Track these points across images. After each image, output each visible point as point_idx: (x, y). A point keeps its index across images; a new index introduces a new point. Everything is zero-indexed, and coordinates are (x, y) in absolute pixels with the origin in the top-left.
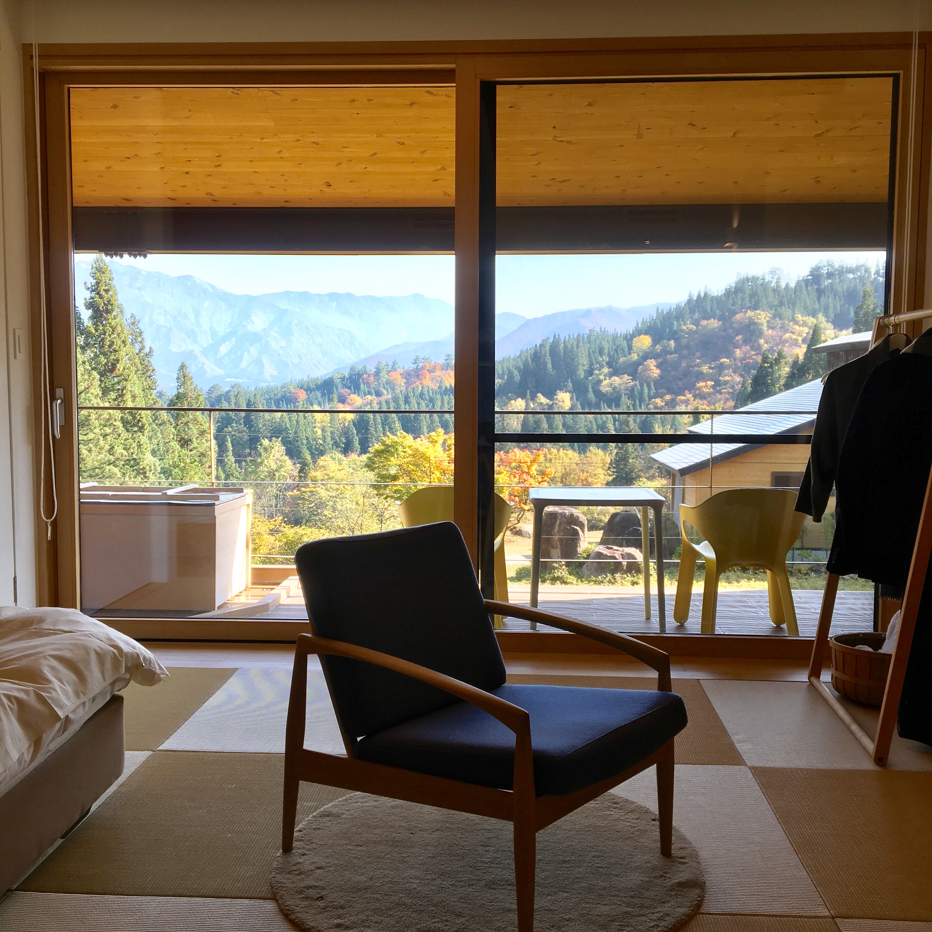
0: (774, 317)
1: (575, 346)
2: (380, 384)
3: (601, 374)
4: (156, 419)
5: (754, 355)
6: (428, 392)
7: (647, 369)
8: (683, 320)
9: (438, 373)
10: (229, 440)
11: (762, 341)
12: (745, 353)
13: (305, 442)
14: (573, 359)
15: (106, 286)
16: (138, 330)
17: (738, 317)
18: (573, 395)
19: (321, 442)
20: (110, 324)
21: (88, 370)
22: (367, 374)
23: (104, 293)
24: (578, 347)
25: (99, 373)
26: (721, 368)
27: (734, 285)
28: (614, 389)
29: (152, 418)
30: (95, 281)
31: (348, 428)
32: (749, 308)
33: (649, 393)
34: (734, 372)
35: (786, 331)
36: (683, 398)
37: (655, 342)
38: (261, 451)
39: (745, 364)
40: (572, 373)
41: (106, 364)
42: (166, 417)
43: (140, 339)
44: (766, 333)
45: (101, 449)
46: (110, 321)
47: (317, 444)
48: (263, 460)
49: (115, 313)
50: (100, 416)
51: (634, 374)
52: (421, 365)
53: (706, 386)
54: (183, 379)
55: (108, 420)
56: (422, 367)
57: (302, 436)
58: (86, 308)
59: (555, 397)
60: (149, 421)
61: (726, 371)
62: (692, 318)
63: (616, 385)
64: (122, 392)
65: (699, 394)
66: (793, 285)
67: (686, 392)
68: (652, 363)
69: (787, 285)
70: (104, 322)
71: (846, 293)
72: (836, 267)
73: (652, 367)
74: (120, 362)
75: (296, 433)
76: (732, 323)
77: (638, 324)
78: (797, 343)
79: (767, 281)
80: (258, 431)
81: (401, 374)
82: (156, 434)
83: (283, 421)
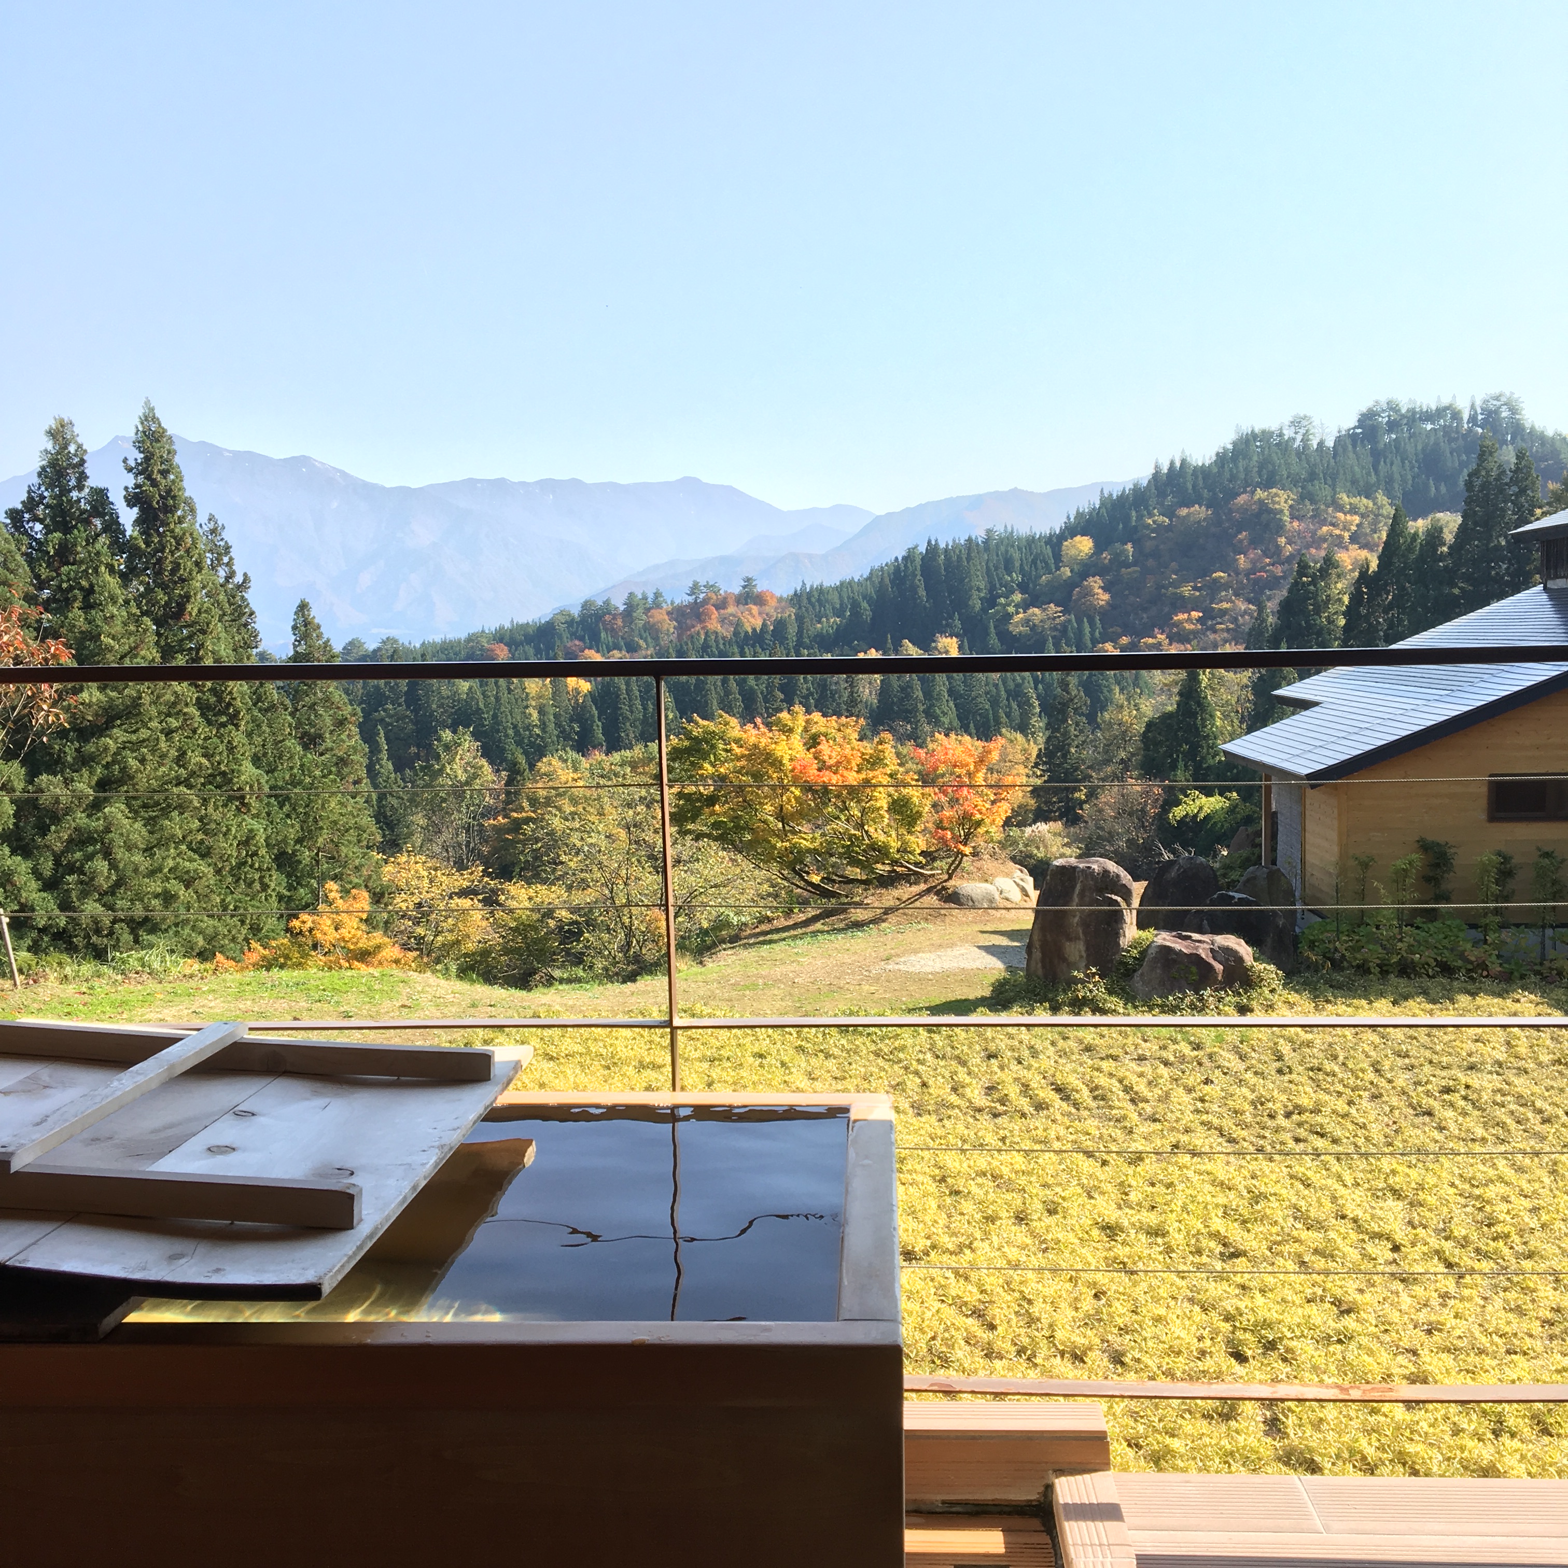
0: (1302, 498)
1: (964, 557)
2: (632, 630)
3: (1009, 605)
4: (259, 699)
5: (1269, 565)
6: (716, 641)
7: (1089, 593)
8: (1146, 508)
9: (731, 609)
10: (382, 732)
11: (1282, 541)
12: (1253, 562)
13: (511, 732)
14: (962, 580)
15: (162, 463)
16: (222, 543)
17: (1242, 499)
18: (962, 641)
19: (537, 731)
20: (172, 531)
21: (134, 615)
22: (610, 614)
23: (159, 477)
24: (969, 559)
25: (157, 622)
26: (1215, 588)
27: (1230, 447)
28: (1033, 628)
29: (251, 698)
30: (142, 456)
31: (584, 706)
32: (1259, 485)
33: (1092, 633)
34: (1237, 595)
35: (1324, 522)
36: (1150, 641)
37: (1099, 547)
38: (440, 750)
39: (1254, 580)
40: (960, 602)
41: (167, 604)
42: (276, 697)
43: (226, 560)
44: (1288, 526)
45: (163, 756)
46: (172, 526)
47: (531, 736)
48: (444, 765)
49: (179, 513)
50: (158, 697)
51: (1065, 603)
52: (702, 596)
53: (1189, 620)
54: (303, 629)
55: (174, 704)
56: (704, 599)
57: (507, 721)
58: (128, 505)
59: (933, 645)
60: (246, 704)
61: (1223, 593)
62: (1162, 504)
63: (1037, 622)
64: (197, 653)
65: (1178, 634)
66: (1330, 443)
67: (1156, 630)
68: (1095, 584)
69: (1321, 444)
70: (161, 530)
71: (1421, 456)
72: (1403, 411)
73: (1097, 591)
74: (193, 600)
75: (495, 716)
76: (1231, 511)
77: (1068, 518)
78: (1341, 542)
79: (1286, 437)
80: (431, 715)
81: (668, 613)
82: (259, 726)
83: (472, 698)
